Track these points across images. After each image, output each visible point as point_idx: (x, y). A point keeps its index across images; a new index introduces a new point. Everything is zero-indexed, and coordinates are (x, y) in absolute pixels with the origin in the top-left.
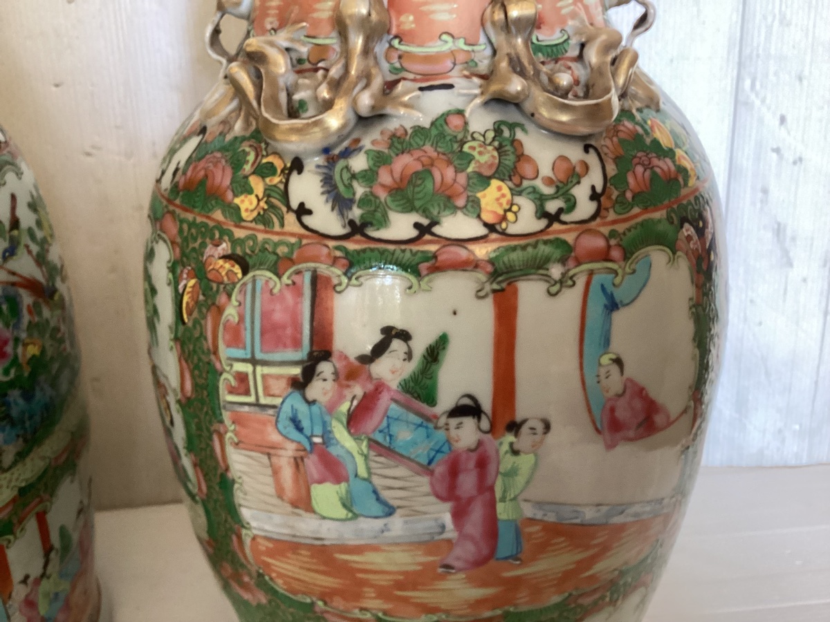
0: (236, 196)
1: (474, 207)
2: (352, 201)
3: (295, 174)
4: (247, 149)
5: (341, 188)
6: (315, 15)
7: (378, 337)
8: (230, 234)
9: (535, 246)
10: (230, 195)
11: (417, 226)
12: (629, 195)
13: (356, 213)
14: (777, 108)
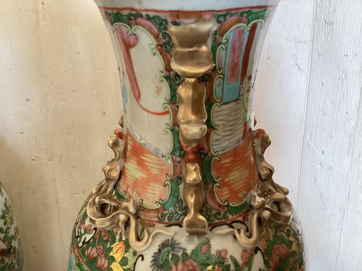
14: (320, 147)
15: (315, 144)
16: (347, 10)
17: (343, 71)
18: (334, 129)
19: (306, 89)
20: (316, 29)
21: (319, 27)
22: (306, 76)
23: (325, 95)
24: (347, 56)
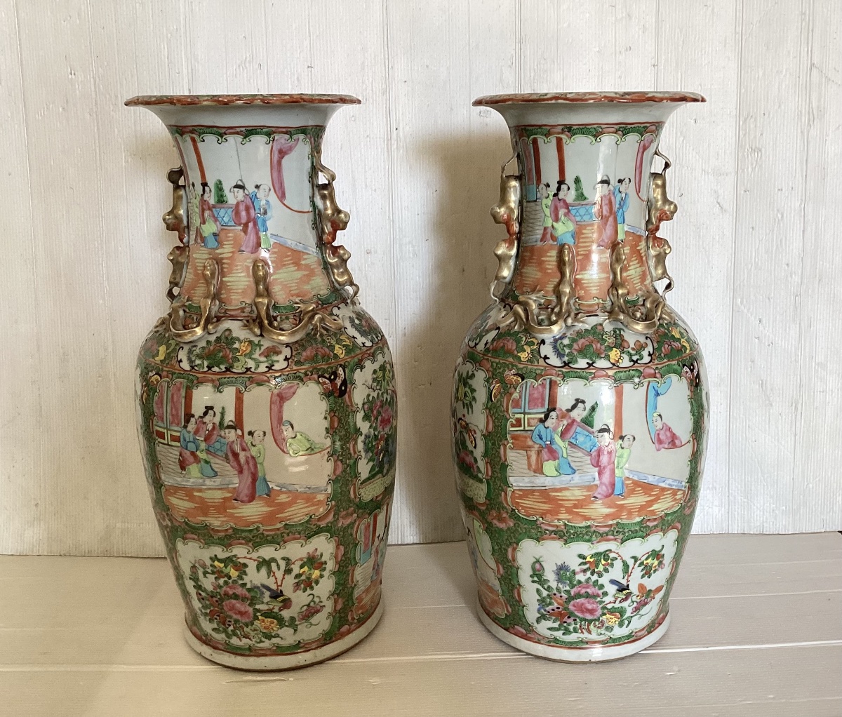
0: (518, 353)
1: (608, 358)
2: (564, 354)
3: (542, 345)
4: (522, 336)
5: (560, 350)
6: (547, 289)
7: (574, 402)
8: (516, 366)
9: (629, 371)
10: (516, 352)
11: (588, 363)
12: (662, 355)
13: (566, 359)
14: (756, 314)
15: (748, 310)
16: (777, 134)
17: (778, 211)
18: (773, 288)
19: (732, 234)
20: (740, 158)
21: (743, 154)
22: (731, 217)
23: (757, 241)
24: (782, 190)
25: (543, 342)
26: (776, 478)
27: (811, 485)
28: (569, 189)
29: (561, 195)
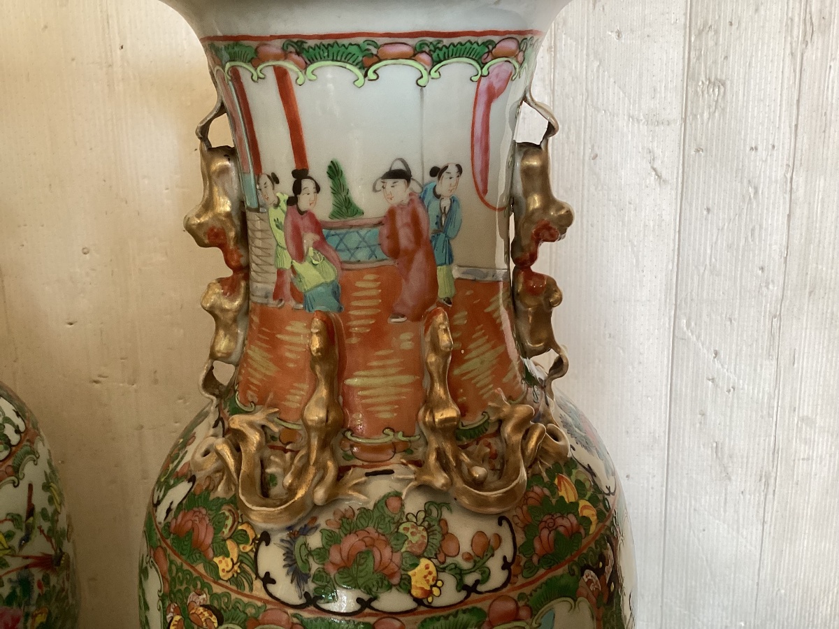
0: (215, 555)
1: (405, 584)
2: (308, 576)
3: (263, 543)
4: (227, 514)
5: (300, 563)
6: (287, 403)
8: (210, 588)
9: (455, 615)
10: (211, 554)
11: (359, 600)
12: (535, 559)
13: (311, 586)
14: (710, 343)
15: (698, 337)
16: (752, 56)
17: (749, 181)
18: (737, 304)
19: (675, 220)
20: (689, 96)
21: (696, 92)
22: (673, 192)
23: (715, 231)
24: (756, 149)
25: (266, 538)
26: (732, 583)
27: (783, 591)
28: (318, 189)
29: (304, 202)
